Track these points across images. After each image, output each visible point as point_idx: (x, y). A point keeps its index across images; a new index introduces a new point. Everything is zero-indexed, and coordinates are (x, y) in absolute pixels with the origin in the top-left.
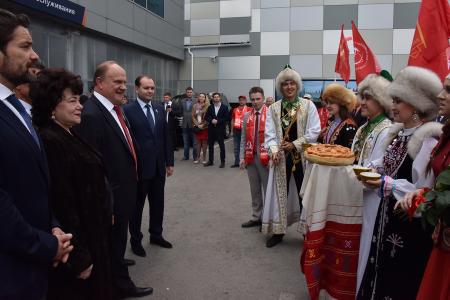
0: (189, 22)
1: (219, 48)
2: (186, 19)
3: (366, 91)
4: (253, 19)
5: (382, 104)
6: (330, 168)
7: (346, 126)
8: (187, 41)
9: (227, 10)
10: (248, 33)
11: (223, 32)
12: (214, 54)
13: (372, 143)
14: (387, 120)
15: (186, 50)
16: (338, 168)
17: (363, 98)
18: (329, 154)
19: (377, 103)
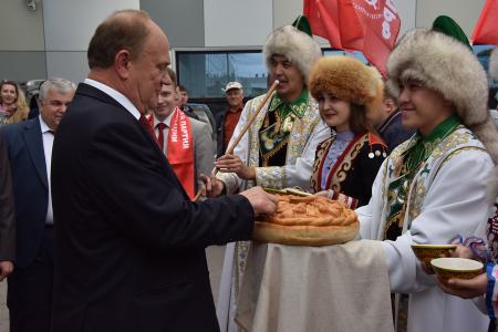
3: (407, 72)
5: (447, 97)
6: (308, 252)
7: (367, 149)
13: (426, 184)
14: (462, 131)
16: (325, 249)
17: (401, 88)
18: (303, 219)
19: (436, 95)
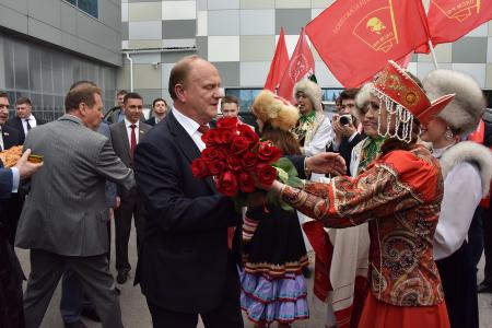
0: (127, 24)
1: (162, 53)
2: (123, 20)
4: (199, 21)
8: (125, 45)
9: (170, 12)
10: (194, 37)
11: (165, 36)
12: (156, 60)
15: (124, 55)
